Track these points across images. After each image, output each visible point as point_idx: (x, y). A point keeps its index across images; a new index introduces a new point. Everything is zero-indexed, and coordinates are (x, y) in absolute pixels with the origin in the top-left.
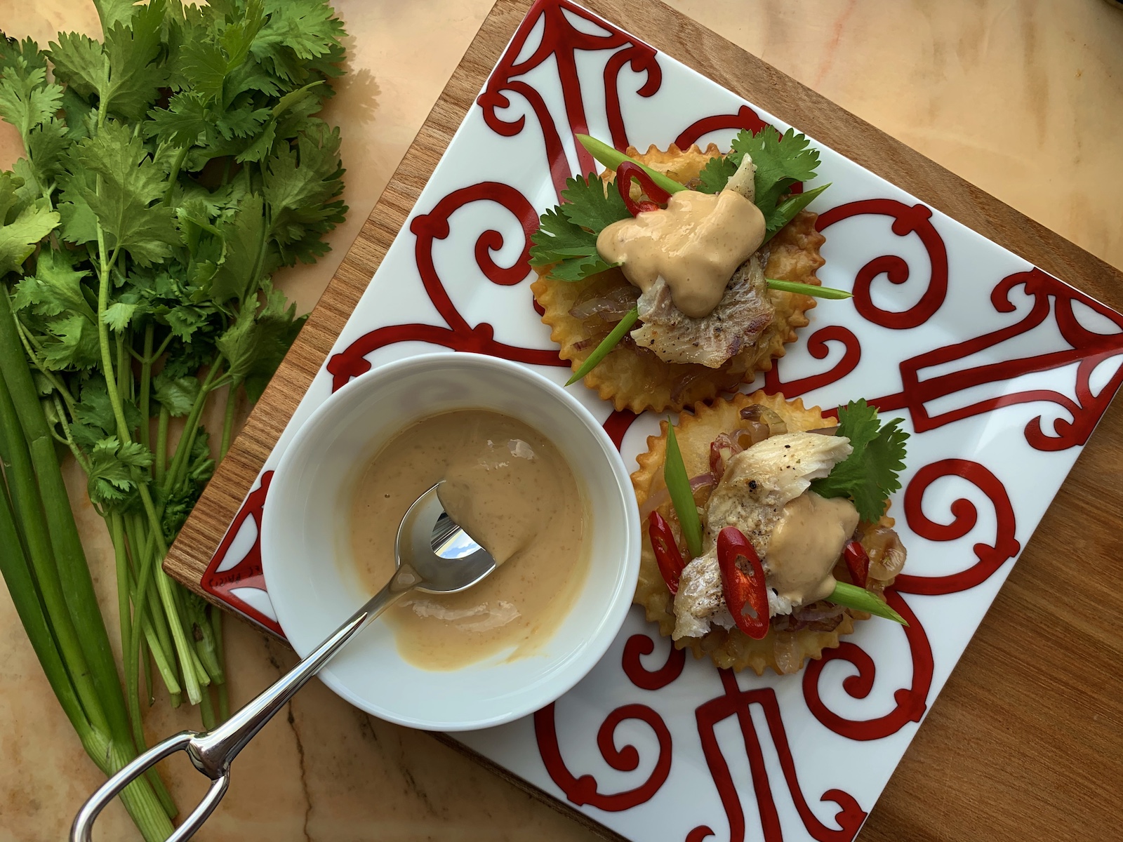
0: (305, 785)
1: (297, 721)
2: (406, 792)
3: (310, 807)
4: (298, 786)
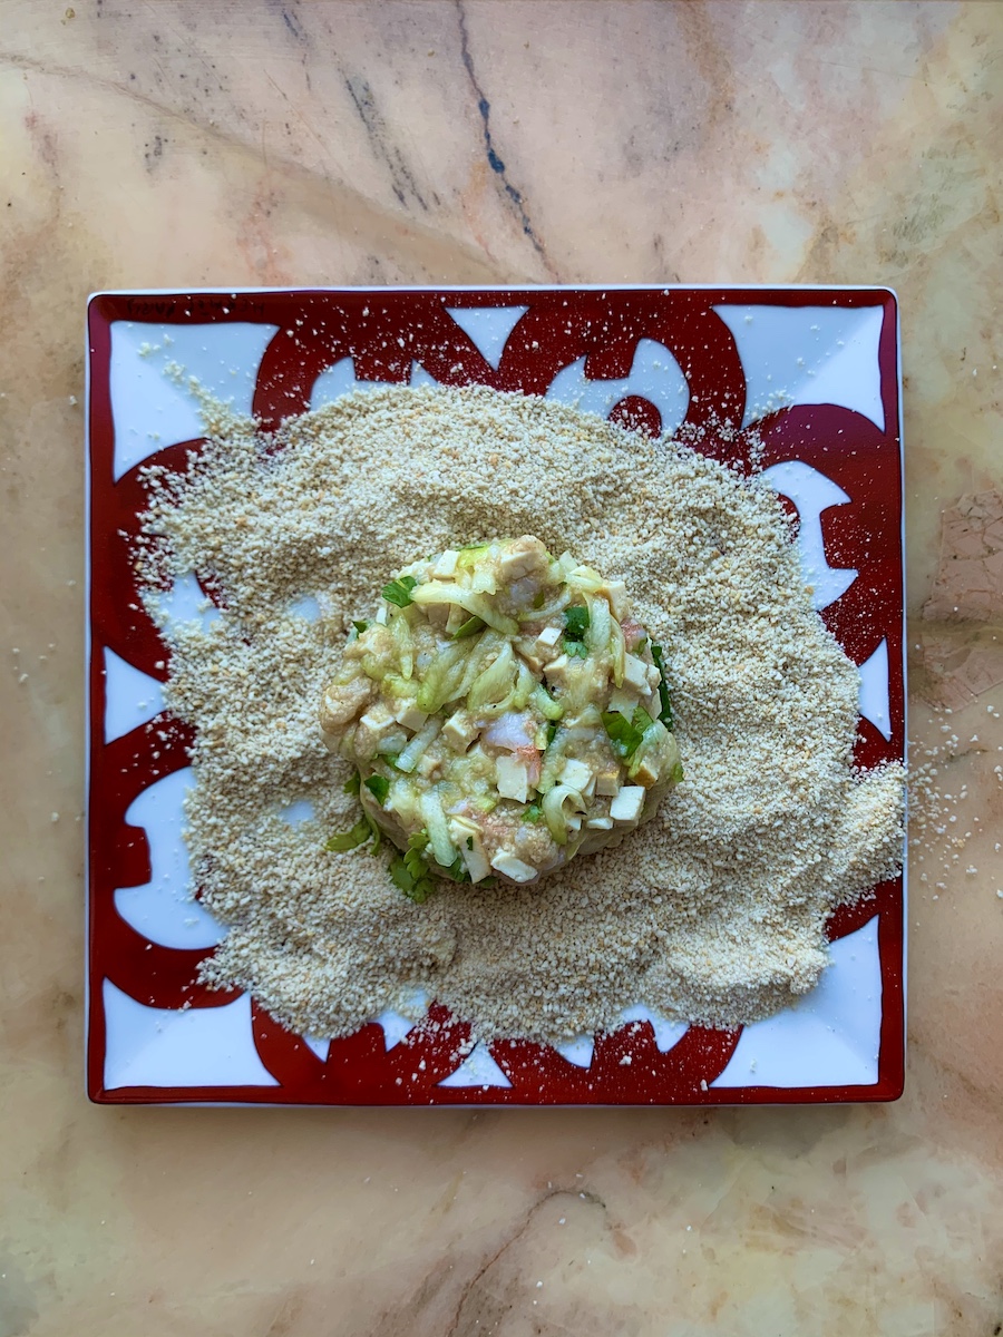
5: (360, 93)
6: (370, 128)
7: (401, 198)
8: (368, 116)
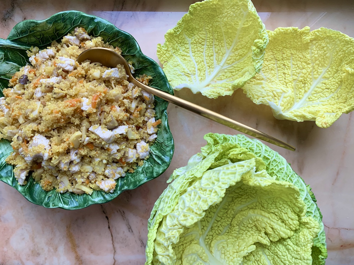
0: (113, 245)
1: (111, 228)
2: (141, 246)
3: (115, 251)
4: (112, 246)
5: (131, 230)
6: (129, 224)
7: (123, 212)
8: (129, 226)
